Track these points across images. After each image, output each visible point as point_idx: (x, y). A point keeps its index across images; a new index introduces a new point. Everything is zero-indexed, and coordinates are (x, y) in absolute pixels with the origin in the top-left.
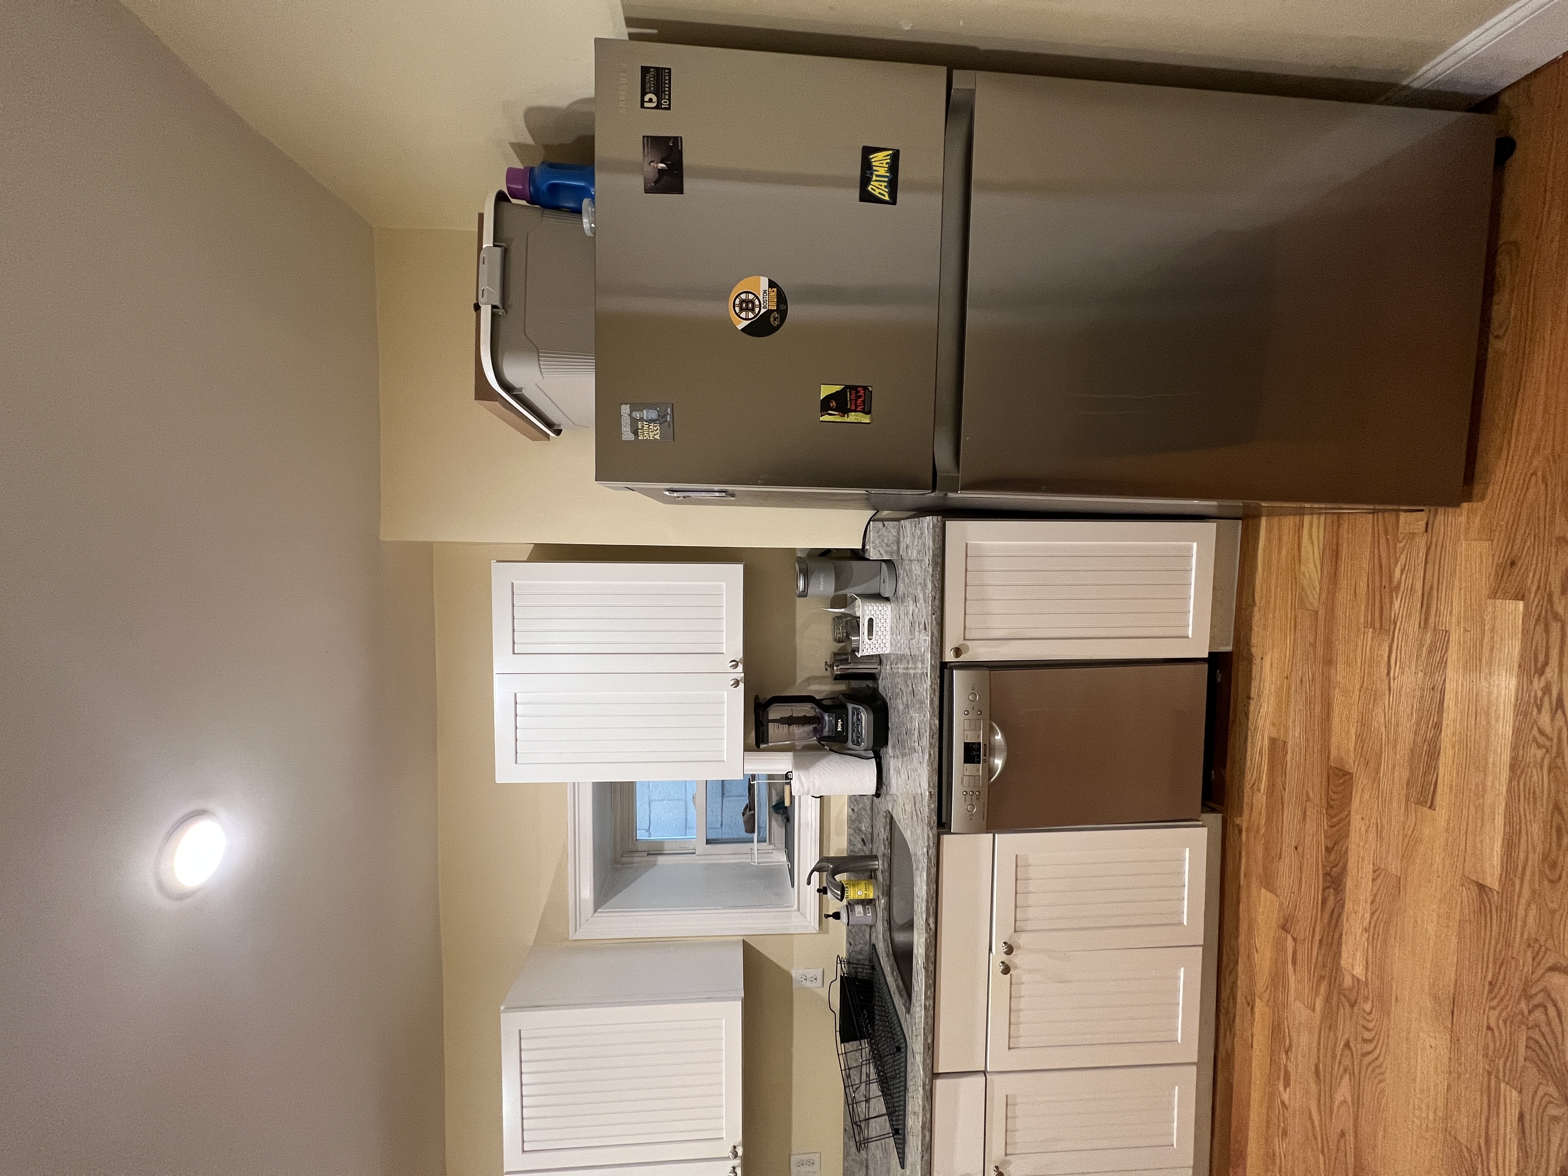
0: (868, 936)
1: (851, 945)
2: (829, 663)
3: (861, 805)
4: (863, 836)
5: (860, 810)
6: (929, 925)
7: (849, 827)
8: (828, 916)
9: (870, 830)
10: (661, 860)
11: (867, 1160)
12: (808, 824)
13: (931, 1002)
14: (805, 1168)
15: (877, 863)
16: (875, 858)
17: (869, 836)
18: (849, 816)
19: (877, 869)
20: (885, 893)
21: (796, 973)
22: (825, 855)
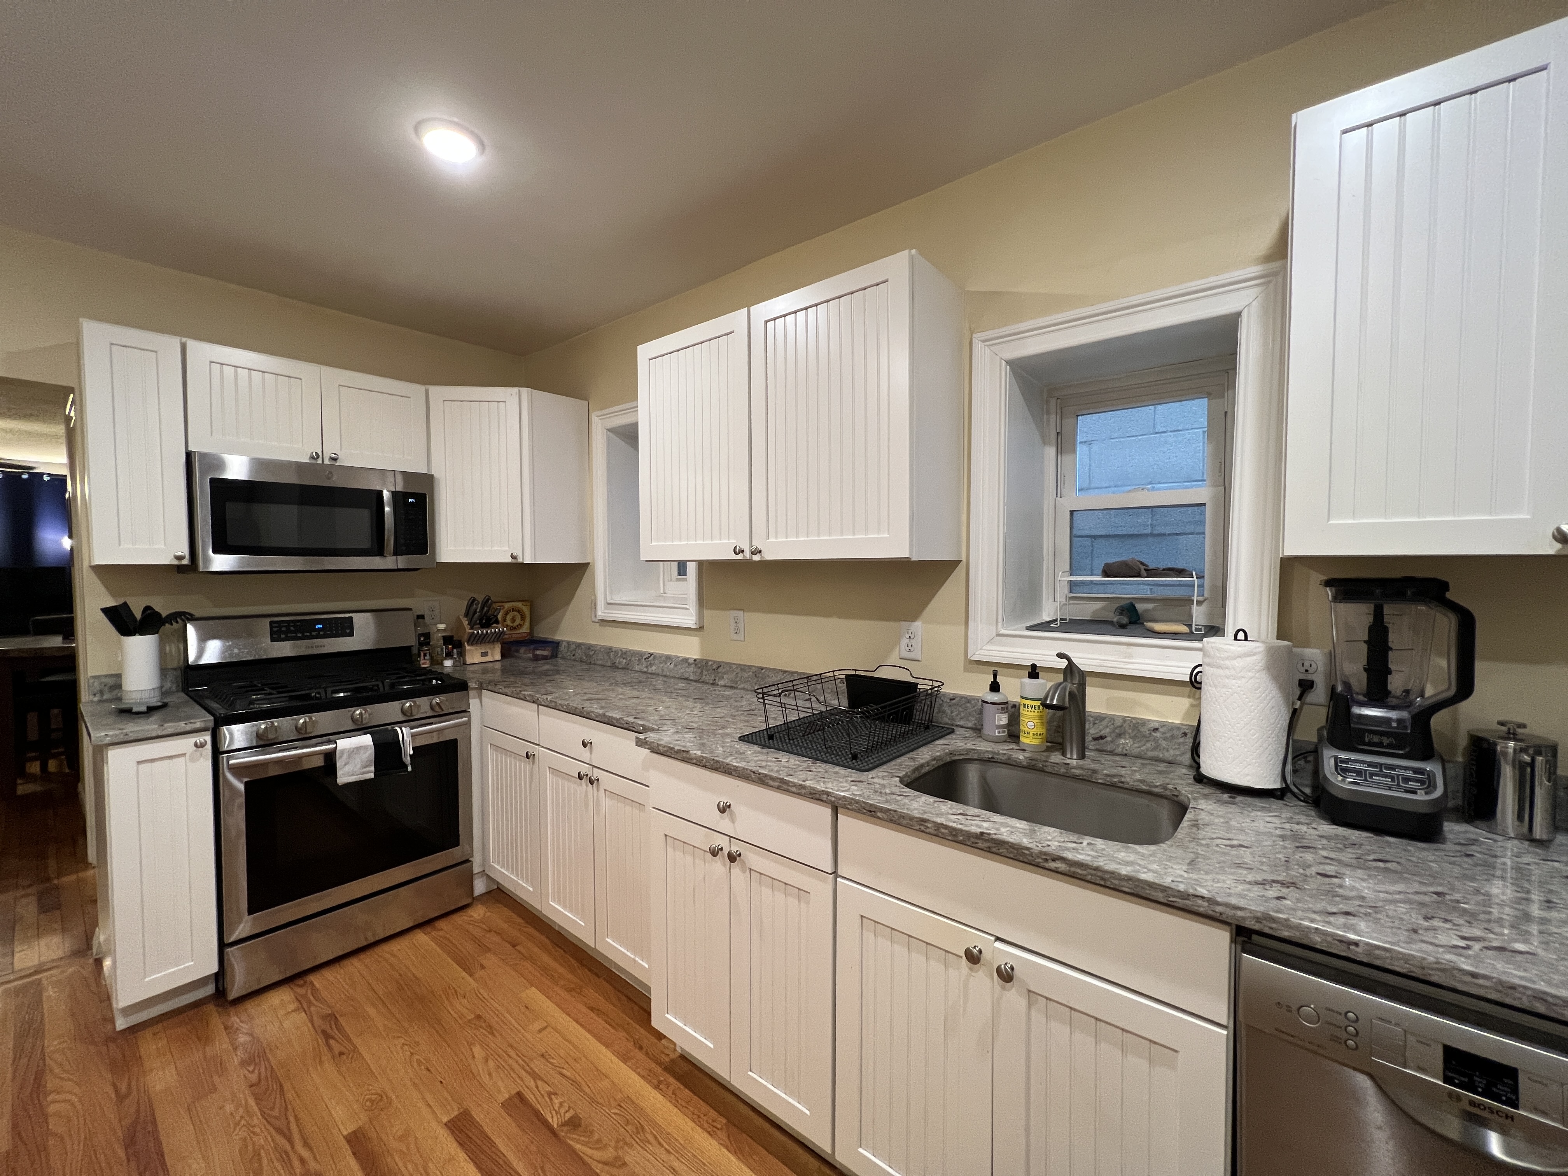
0: (961, 723)
1: (951, 700)
2: (1519, 731)
3: (1164, 743)
4: (1109, 739)
5: (1156, 740)
6: (1053, 860)
7: (1124, 719)
8: (995, 676)
9: (1119, 750)
10: (1051, 451)
11: (736, 688)
12: (1131, 656)
13: (931, 831)
14: (733, 625)
15: (1075, 757)
16: (1082, 756)
17: (1109, 748)
18: (1144, 722)
19: (1064, 754)
20: (1033, 763)
21: (918, 626)
22: (1088, 679)
